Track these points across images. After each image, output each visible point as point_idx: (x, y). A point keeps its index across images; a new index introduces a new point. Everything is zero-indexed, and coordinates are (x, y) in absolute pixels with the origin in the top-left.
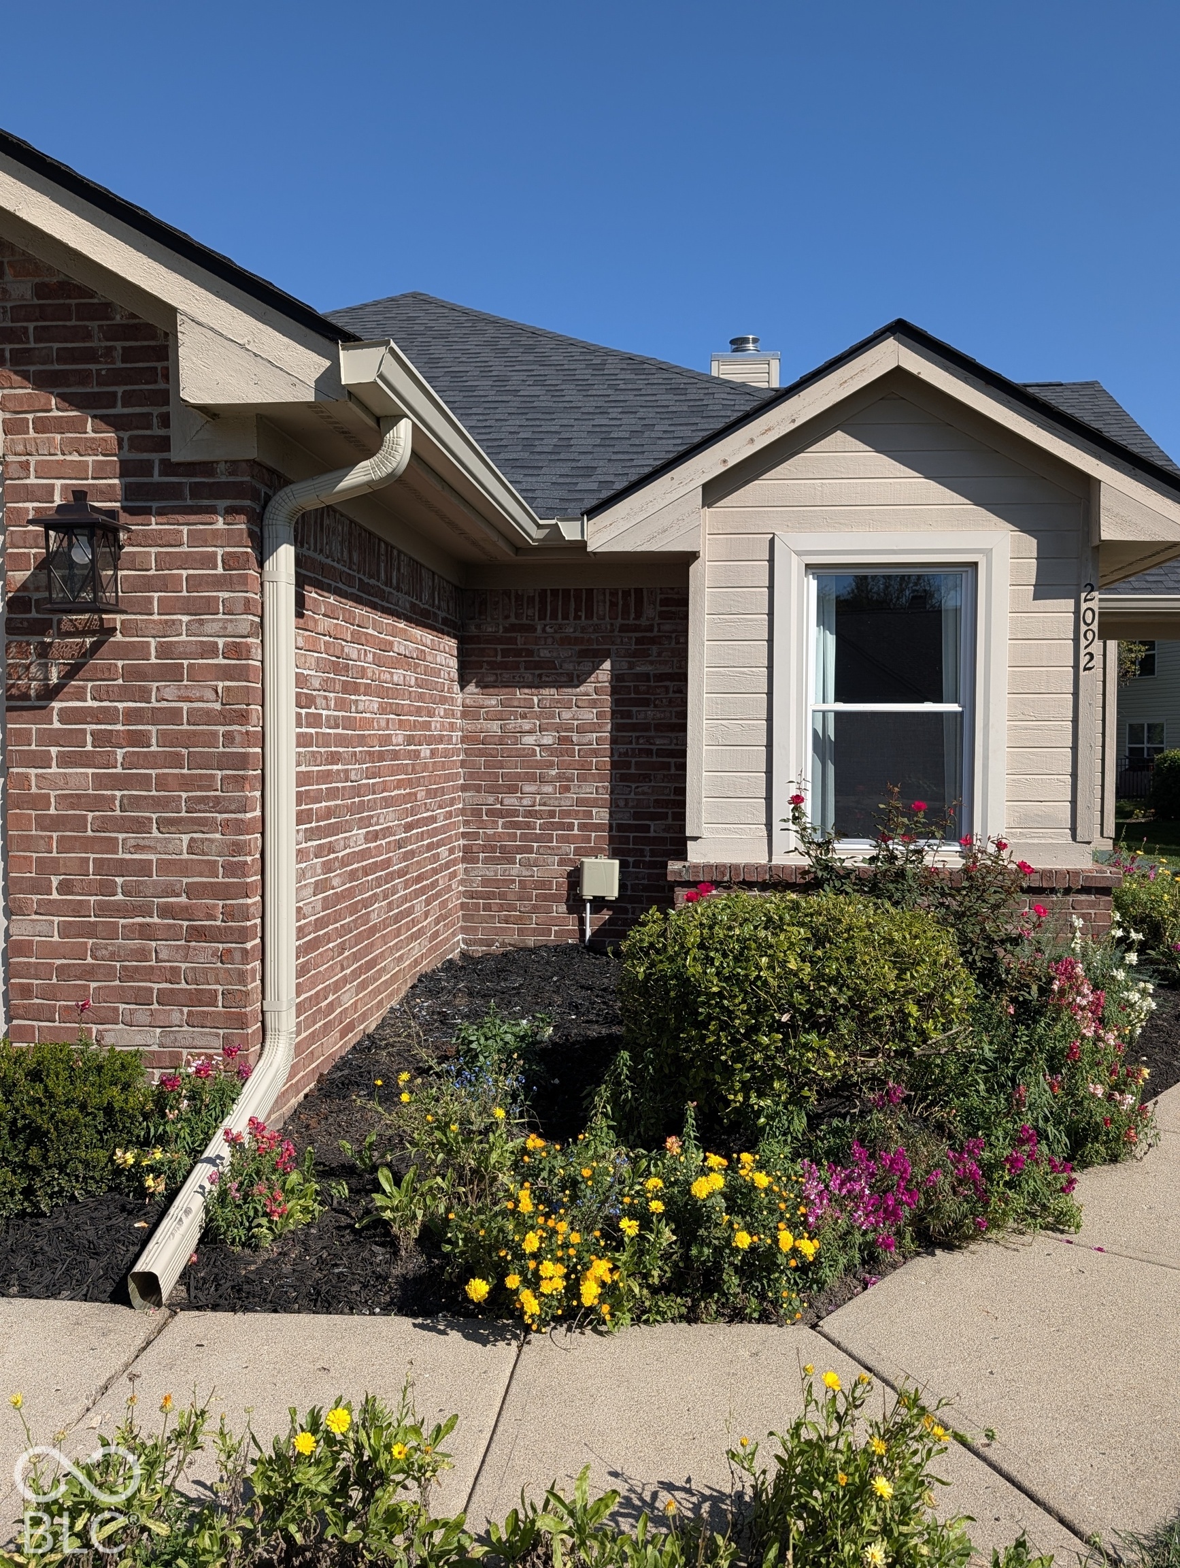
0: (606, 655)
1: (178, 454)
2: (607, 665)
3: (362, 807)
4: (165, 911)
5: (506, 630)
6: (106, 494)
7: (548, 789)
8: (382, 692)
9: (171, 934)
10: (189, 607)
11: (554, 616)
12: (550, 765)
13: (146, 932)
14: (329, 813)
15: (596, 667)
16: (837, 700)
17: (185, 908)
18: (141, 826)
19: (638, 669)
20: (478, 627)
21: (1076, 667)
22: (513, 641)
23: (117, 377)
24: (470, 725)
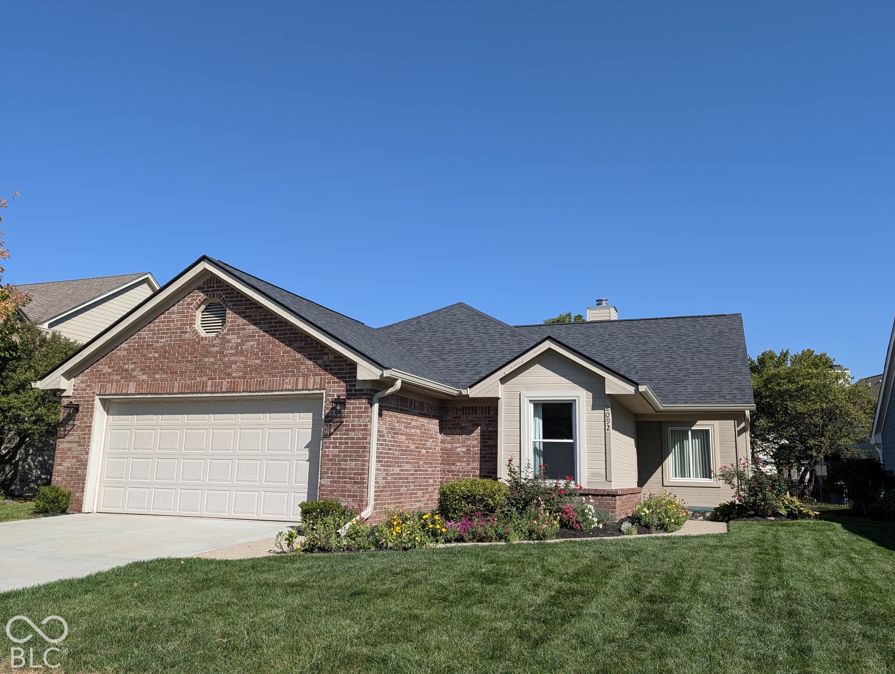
0: (480, 425)
1: (357, 388)
2: (479, 428)
3: (398, 462)
4: (350, 478)
5: (453, 418)
6: (343, 395)
7: (464, 464)
8: (406, 434)
9: (351, 483)
10: (358, 417)
11: (466, 414)
12: (464, 457)
13: (346, 482)
14: (388, 462)
15: (477, 428)
16: (544, 438)
17: (353, 477)
18: (346, 461)
19: (490, 429)
20: (446, 417)
21: (605, 429)
22: (455, 421)
23: (347, 373)
24: (443, 445)
